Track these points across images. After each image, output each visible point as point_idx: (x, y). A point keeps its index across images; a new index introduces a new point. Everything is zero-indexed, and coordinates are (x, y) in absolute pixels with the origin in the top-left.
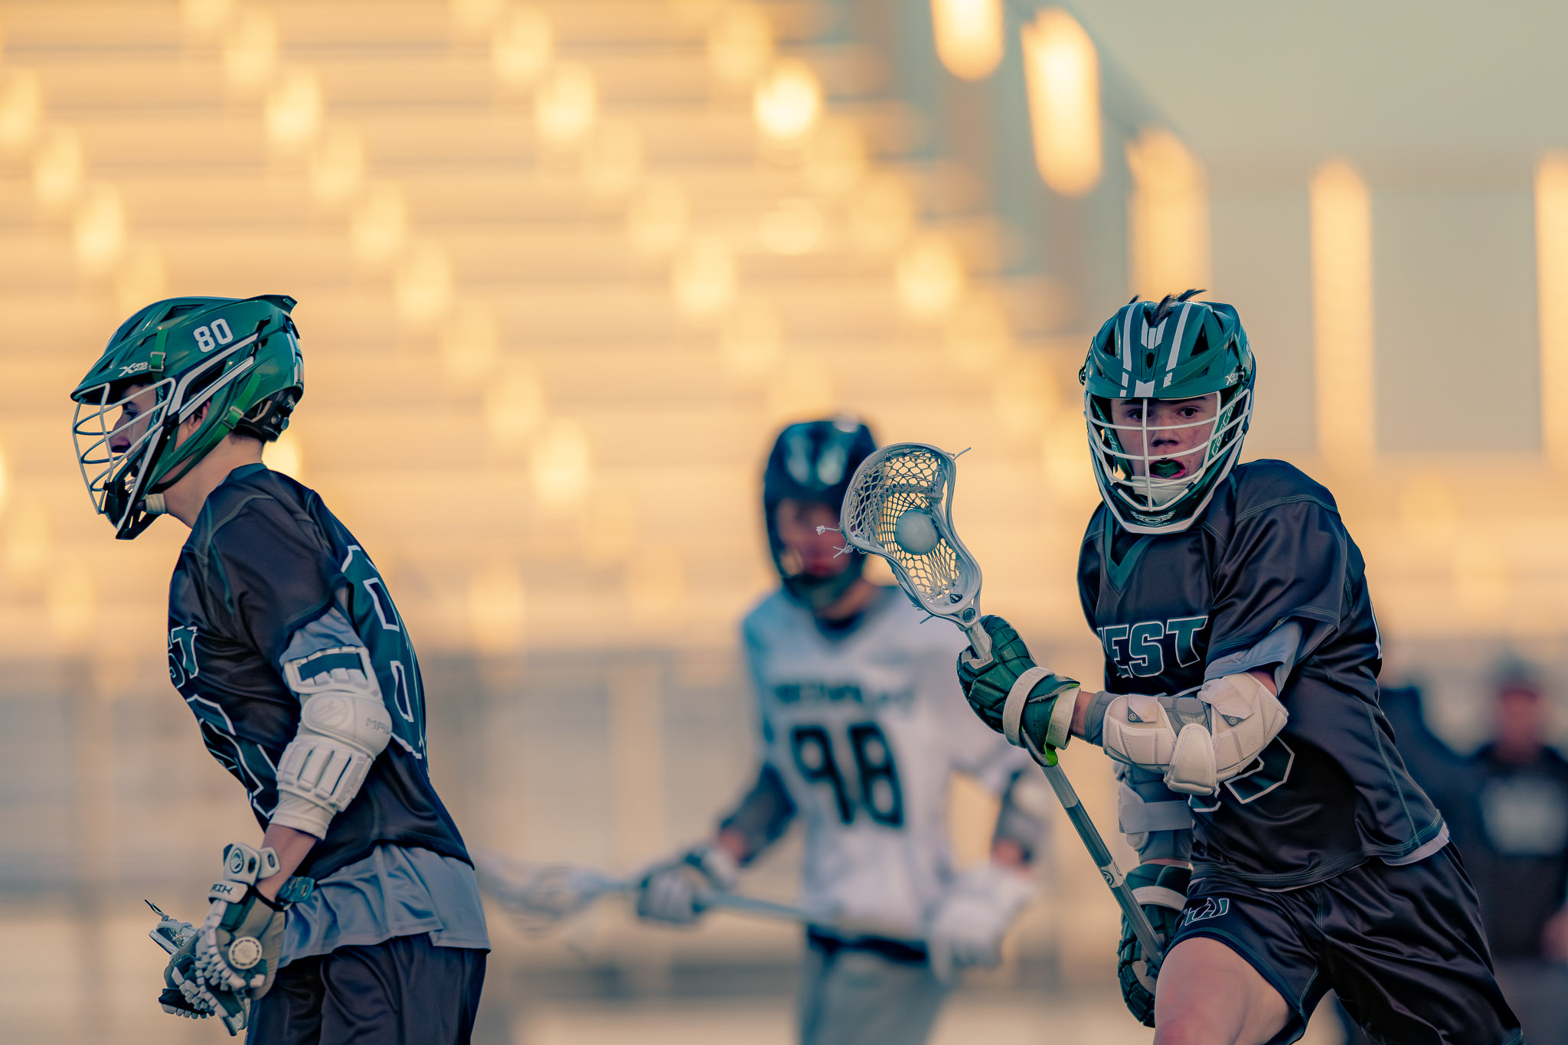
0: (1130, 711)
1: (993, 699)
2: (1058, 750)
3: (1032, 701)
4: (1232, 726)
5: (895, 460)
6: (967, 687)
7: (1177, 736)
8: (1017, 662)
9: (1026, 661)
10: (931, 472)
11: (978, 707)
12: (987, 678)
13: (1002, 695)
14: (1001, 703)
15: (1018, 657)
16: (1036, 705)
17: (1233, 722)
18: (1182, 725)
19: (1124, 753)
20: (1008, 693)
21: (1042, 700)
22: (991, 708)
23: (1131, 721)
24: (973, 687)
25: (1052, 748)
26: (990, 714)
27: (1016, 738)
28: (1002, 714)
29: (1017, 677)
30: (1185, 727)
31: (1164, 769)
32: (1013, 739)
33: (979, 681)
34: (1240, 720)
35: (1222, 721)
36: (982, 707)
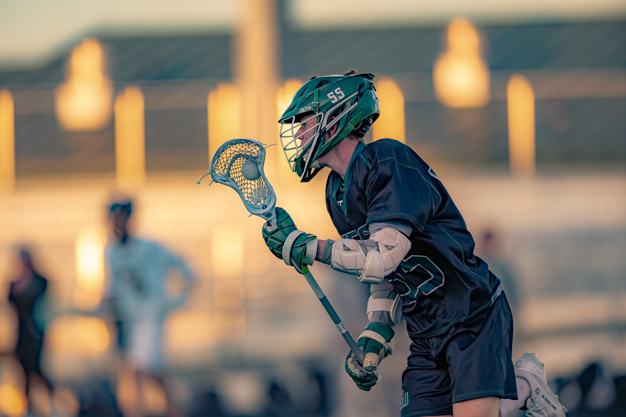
0: (344, 246)
1: (277, 245)
2: (308, 266)
3: (295, 246)
4: (390, 249)
5: (232, 147)
6: (266, 240)
7: (366, 256)
8: (288, 228)
9: (293, 227)
10: (257, 151)
11: (271, 249)
12: (274, 235)
13: (281, 243)
14: (281, 247)
15: (289, 226)
16: (296, 248)
17: (390, 248)
18: (368, 251)
19: (341, 264)
20: (284, 242)
21: (299, 246)
22: (277, 249)
23: (345, 250)
24: (268, 240)
25: (305, 265)
26: (277, 252)
27: (289, 263)
28: (282, 252)
29: (287, 235)
30: (369, 252)
31: (360, 271)
32: (287, 263)
33: (271, 237)
34: (393, 247)
35: (384, 248)
36: (273, 249)
